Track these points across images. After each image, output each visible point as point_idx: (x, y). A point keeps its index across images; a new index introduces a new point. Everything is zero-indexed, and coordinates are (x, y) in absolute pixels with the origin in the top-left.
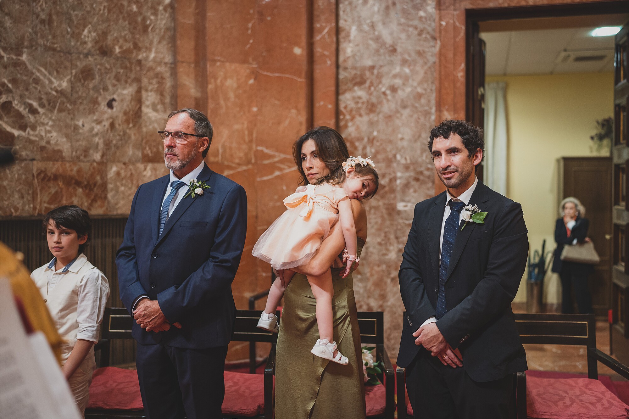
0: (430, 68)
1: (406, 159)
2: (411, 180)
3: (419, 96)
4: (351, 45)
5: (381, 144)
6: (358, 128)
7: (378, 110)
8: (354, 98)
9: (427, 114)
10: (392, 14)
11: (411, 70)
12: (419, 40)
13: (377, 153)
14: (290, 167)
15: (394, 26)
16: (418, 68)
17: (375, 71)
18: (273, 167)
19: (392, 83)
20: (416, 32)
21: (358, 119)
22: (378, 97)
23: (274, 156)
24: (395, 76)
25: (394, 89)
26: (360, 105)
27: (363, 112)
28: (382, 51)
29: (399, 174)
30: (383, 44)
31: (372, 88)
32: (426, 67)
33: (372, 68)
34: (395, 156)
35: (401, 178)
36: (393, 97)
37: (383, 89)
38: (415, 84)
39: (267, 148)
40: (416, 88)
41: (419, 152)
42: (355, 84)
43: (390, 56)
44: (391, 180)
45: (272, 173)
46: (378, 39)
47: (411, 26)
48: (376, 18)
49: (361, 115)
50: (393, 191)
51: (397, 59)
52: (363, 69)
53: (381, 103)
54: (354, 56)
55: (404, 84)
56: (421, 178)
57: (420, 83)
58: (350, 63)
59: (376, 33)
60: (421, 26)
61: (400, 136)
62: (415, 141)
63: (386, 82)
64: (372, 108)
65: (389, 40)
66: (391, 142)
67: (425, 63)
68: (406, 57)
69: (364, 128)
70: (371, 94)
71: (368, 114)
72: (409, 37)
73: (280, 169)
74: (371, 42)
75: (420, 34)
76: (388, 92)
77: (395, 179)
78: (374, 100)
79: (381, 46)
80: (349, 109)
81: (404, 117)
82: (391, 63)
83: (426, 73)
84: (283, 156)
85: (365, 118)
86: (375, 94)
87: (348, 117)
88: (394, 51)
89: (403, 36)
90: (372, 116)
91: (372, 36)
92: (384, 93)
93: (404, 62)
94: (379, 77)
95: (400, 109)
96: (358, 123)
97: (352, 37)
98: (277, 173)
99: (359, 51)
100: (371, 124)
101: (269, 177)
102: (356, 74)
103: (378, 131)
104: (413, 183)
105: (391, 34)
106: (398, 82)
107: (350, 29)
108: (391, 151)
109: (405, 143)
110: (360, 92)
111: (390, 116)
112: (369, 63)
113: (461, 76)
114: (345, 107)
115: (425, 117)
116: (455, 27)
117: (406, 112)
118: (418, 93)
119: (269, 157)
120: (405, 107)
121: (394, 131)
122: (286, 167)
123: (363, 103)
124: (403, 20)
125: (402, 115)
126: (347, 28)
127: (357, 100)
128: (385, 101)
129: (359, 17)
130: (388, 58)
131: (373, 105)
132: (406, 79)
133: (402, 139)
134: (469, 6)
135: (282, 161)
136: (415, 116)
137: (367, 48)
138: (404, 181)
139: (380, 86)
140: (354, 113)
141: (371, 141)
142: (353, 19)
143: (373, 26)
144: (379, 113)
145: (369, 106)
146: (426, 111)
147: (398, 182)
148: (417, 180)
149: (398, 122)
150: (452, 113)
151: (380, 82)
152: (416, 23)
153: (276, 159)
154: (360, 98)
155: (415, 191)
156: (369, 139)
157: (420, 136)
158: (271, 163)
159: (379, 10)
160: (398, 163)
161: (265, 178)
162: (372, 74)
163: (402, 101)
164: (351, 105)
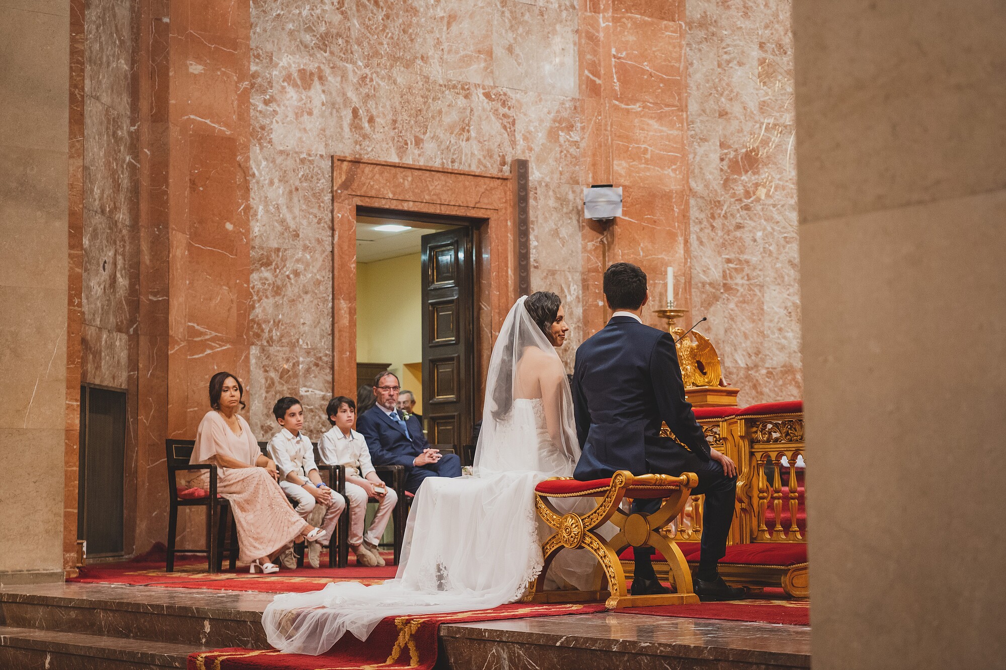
0: (327, 256)
1: (307, 344)
2: (311, 365)
3: (318, 283)
4: (258, 224)
5: (286, 328)
6: (264, 310)
7: (283, 293)
8: (261, 279)
9: (325, 301)
10: (295, 199)
11: (311, 257)
12: (319, 228)
13: (282, 336)
14: (221, 346)
15: (296, 211)
16: (317, 255)
17: (280, 254)
18: (204, 345)
19: (295, 268)
20: (316, 220)
21: (264, 300)
22: (283, 281)
23: (205, 334)
24: (298, 261)
25: (297, 274)
26: (266, 286)
27: (268, 293)
28: (286, 234)
29: (301, 359)
30: (287, 228)
31: (278, 271)
32: (324, 256)
33: (278, 250)
34: (298, 341)
35: (303, 362)
36: (296, 281)
37: (287, 273)
38: (315, 271)
39: (198, 325)
40: (315, 275)
41: (318, 337)
42: (262, 265)
43: (293, 240)
44: (294, 364)
45: (203, 351)
46: (283, 222)
47: (312, 213)
48: (282, 201)
49: (267, 297)
50: (296, 375)
51: (299, 244)
52: (270, 250)
53: (285, 286)
54: (261, 236)
55: (305, 270)
56: (320, 363)
57: (319, 270)
58: (257, 243)
59: (281, 216)
60: (319, 215)
61: (302, 321)
62: (315, 327)
63: (290, 265)
64: (278, 290)
65: (292, 225)
66: (294, 326)
67: (324, 252)
68: (307, 242)
69: (270, 310)
70: (276, 276)
71: (273, 296)
72: (310, 223)
73: (212, 348)
74: (276, 224)
75: (319, 223)
76: (291, 276)
77: (298, 363)
78: (279, 283)
79: (286, 229)
80: (256, 290)
81: (305, 303)
82: (294, 247)
83: (323, 261)
84: (214, 334)
85: (271, 301)
86: (279, 276)
87: (255, 298)
88: (298, 236)
89: (305, 222)
90: (277, 298)
91: (277, 218)
92: (288, 277)
93: (306, 248)
94: (284, 260)
95: (302, 294)
96: (264, 304)
97: (259, 217)
98: (208, 352)
99: (266, 231)
100: (276, 306)
101: (201, 355)
102: (262, 254)
103: (283, 315)
104: (314, 368)
105: (294, 218)
106: (300, 267)
107: (258, 208)
108: (294, 336)
109: (306, 328)
110: (266, 274)
111: (293, 300)
112: (275, 245)
113: (354, 268)
114: (253, 288)
115: (324, 304)
116: (349, 220)
117: (308, 297)
118: (317, 279)
119: (201, 334)
120: (306, 293)
121: (296, 314)
122: (218, 346)
123: (269, 285)
124: (304, 207)
125: (303, 300)
126: (255, 206)
127: (264, 281)
128: (289, 285)
129: (266, 197)
130: (291, 242)
131: (278, 287)
132: (307, 265)
133: (304, 324)
134: (360, 203)
135: (213, 339)
136: (315, 302)
137: (273, 230)
138: (306, 366)
139: (285, 269)
140: (261, 294)
141: (277, 324)
142: (260, 198)
143: (278, 208)
144: (284, 296)
145: (275, 289)
146: (324, 297)
147: (301, 366)
148: (317, 365)
149: (300, 306)
150: (348, 302)
151: (285, 266)
152: (315, 211)
153: (207, 337)
154: (266, 279)
155: (315, 377)
156: (274, 322)
157: (319, 322)
158: (202, 341)
159: (283, 193)
160: (301, 348)
161: (196, 356)
162: (278, 256)
163: (304, 286)
164: (259, 286)
